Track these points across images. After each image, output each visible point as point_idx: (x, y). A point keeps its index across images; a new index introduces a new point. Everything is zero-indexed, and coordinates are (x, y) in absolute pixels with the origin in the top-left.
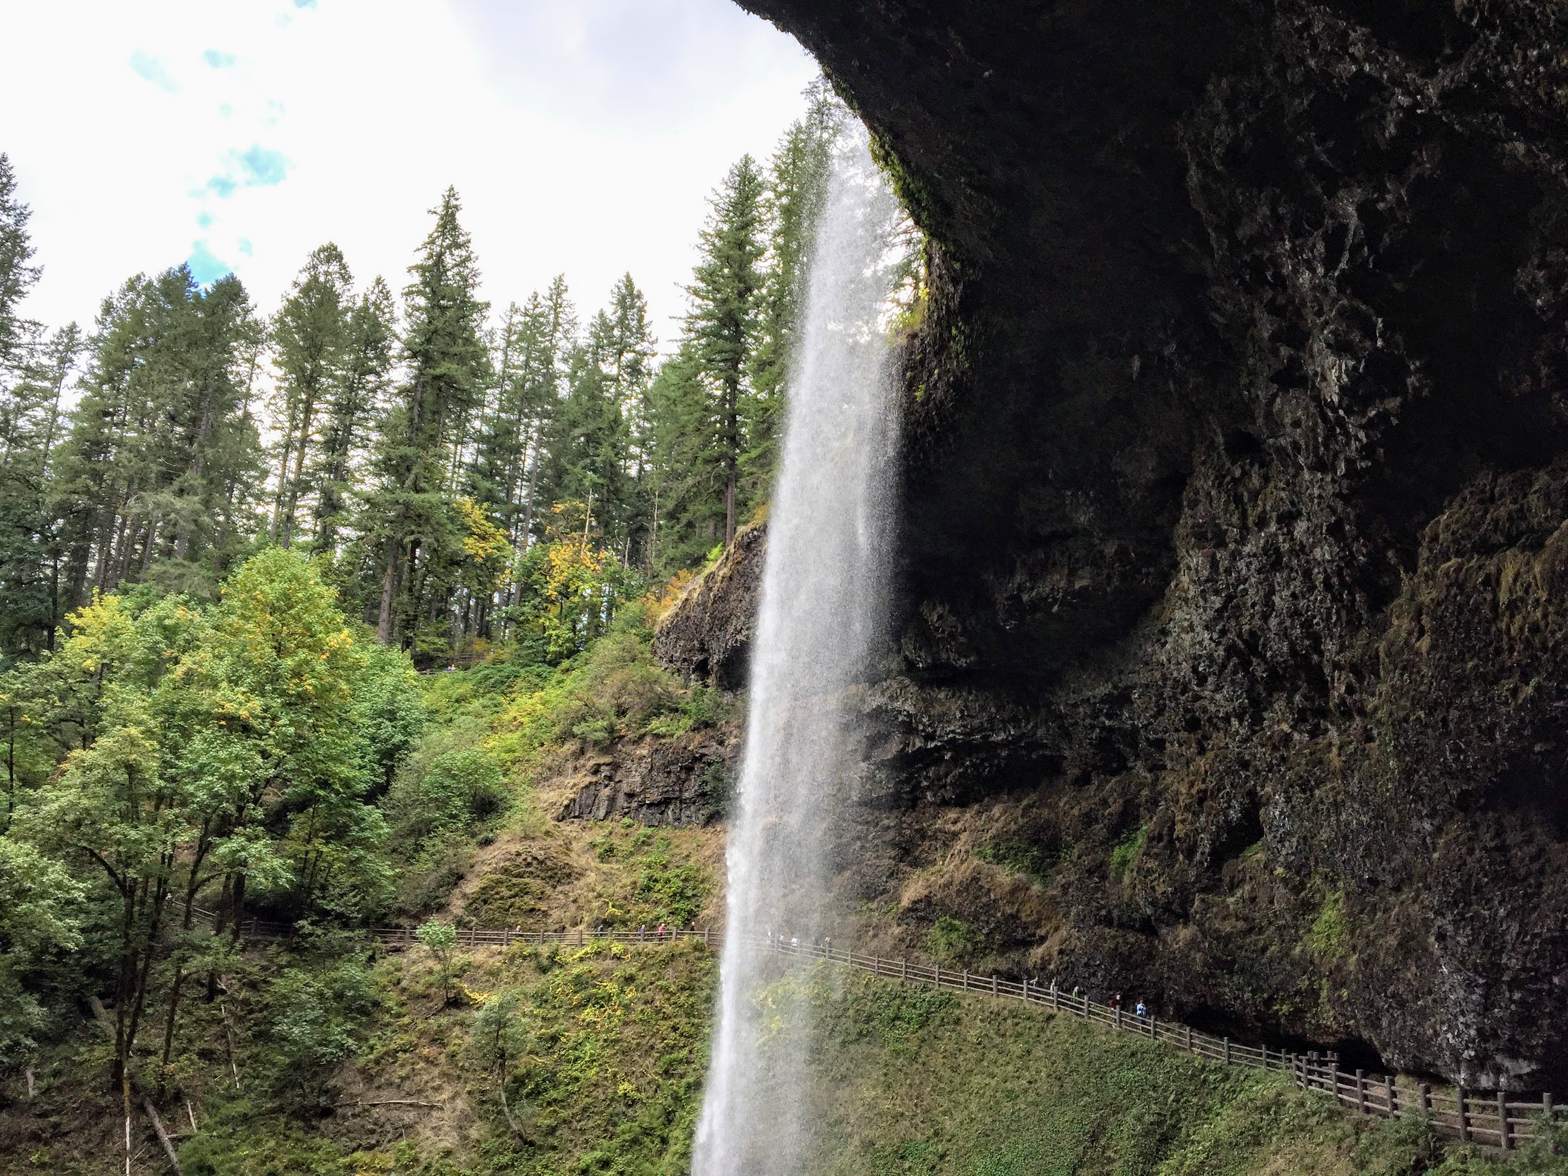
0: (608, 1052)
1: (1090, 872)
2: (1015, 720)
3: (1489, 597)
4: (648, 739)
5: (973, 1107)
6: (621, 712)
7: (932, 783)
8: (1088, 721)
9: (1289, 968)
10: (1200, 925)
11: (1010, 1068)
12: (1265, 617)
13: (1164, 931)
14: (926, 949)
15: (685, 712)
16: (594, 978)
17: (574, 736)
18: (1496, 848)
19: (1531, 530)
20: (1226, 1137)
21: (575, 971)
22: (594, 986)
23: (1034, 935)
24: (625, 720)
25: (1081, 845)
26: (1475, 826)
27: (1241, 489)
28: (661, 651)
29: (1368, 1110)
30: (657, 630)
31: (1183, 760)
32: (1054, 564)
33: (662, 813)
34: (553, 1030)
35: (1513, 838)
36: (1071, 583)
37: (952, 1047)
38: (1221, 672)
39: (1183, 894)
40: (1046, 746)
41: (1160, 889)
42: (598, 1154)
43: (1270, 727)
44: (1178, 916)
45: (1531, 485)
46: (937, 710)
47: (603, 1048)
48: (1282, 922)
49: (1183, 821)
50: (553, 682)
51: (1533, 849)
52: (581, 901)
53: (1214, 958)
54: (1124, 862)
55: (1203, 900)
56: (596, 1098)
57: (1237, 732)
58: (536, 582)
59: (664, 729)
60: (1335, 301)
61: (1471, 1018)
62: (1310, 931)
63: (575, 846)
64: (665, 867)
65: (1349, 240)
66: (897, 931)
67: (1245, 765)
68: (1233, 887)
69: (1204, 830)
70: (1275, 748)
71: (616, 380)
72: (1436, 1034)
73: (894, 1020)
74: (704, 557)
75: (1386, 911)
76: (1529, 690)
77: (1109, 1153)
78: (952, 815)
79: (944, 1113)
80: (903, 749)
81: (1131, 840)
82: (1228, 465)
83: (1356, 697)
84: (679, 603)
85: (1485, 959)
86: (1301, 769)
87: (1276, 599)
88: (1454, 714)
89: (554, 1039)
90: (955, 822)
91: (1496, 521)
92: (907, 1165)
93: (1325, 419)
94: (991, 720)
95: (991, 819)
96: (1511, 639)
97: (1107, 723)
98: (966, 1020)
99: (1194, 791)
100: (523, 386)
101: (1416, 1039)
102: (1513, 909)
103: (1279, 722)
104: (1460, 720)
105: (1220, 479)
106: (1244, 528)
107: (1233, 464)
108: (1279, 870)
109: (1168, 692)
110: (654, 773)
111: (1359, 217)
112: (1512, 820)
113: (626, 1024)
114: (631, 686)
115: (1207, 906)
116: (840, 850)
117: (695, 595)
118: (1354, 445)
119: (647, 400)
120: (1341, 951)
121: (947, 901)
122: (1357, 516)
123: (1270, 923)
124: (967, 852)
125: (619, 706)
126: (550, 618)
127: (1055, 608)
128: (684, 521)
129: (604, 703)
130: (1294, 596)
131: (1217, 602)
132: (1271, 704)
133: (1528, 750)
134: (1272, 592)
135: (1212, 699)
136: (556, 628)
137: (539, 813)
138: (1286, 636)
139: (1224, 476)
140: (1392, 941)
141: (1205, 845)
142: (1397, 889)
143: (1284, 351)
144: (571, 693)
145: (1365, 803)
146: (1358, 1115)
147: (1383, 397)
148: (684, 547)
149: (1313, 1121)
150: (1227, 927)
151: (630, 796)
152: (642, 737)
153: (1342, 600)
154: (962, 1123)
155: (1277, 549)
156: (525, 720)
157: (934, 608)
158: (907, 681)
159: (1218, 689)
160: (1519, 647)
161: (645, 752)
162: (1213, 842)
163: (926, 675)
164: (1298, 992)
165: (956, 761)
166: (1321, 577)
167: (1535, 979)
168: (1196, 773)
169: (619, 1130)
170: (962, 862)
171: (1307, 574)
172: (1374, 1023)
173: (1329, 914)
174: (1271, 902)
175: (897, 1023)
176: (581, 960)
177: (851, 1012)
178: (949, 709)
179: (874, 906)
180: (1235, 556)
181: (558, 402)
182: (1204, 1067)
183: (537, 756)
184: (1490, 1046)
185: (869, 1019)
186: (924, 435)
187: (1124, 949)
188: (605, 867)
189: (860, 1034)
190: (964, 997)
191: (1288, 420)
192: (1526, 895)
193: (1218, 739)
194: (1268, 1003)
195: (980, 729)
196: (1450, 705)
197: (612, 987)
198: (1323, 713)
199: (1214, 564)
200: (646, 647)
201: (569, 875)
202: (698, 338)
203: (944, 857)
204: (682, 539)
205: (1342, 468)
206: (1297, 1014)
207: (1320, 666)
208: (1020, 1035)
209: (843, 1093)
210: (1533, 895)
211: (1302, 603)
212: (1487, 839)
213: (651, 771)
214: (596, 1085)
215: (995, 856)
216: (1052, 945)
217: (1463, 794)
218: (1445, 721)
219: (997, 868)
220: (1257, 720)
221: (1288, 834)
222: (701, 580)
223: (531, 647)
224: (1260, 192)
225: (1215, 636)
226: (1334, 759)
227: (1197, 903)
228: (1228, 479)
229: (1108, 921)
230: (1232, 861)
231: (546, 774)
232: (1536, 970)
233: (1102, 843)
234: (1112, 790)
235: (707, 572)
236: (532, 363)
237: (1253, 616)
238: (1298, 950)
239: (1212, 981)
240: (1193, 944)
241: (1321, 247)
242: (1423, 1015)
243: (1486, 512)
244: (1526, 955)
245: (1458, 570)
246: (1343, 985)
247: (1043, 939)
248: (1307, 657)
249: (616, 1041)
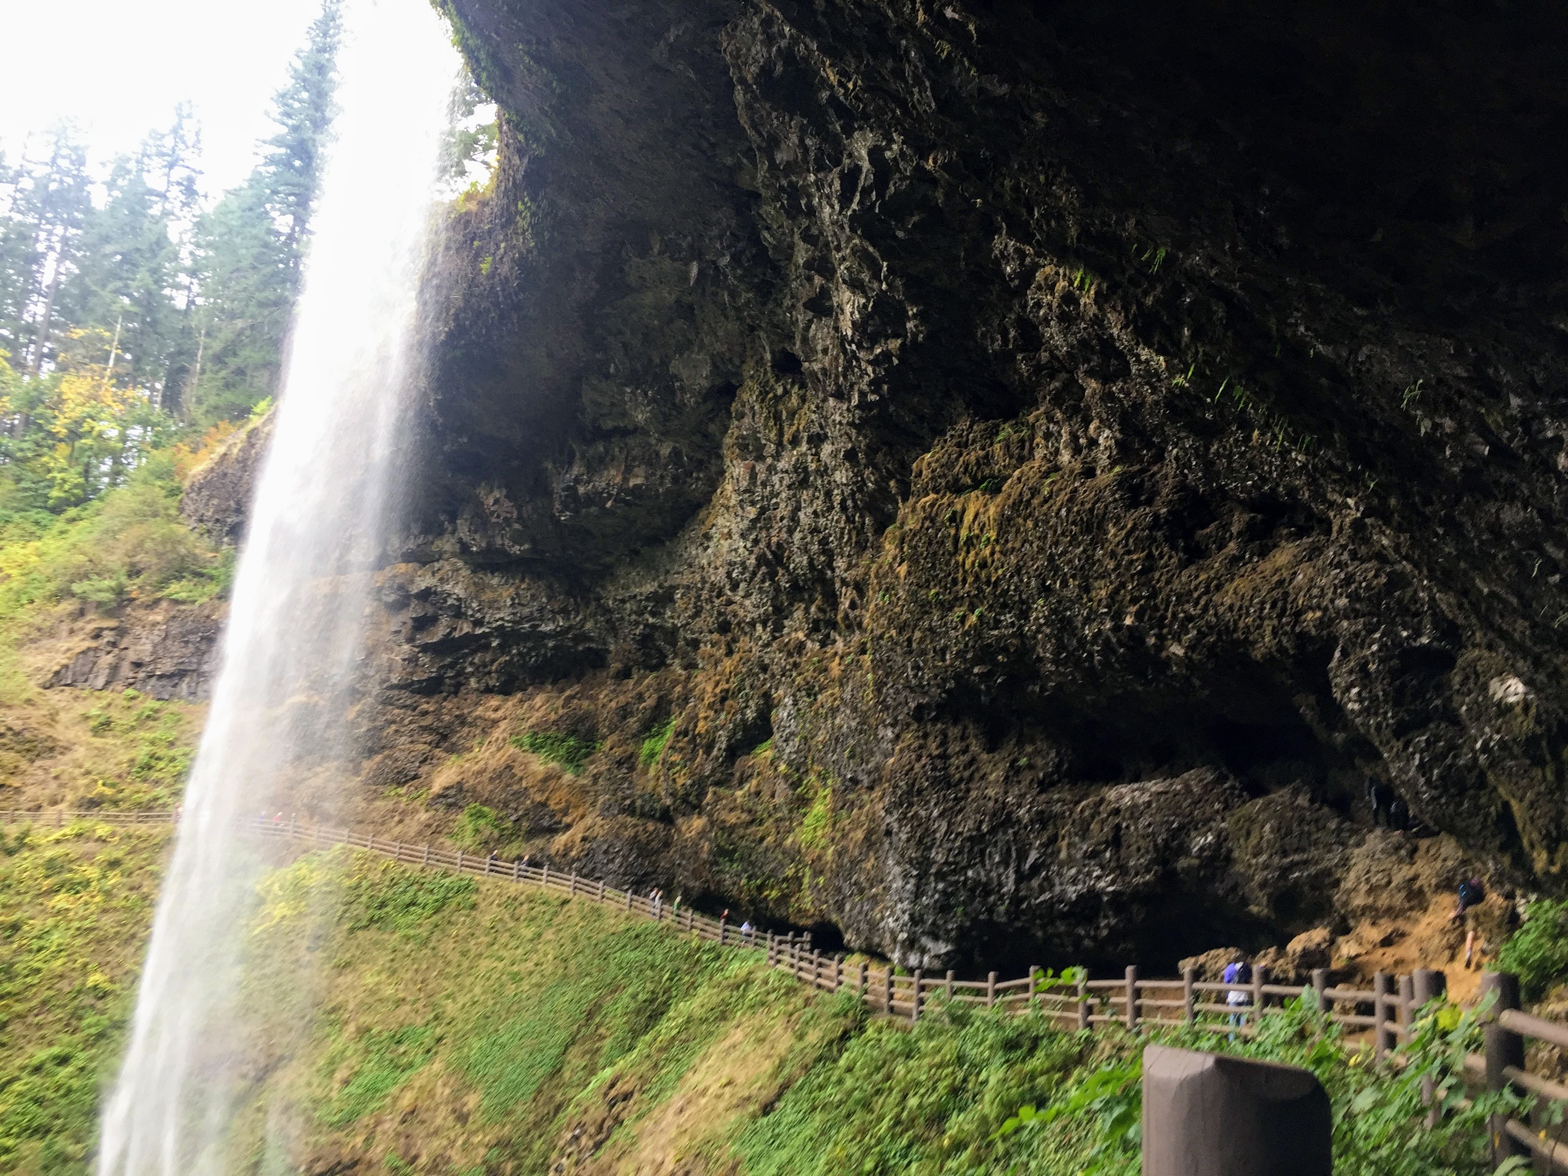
0: (79, 941)
1: (620, 763)
2: (564, 612)
3: (953, 532)
4: (164, 604)
5: (477, 990)
6: (134, 572)
7: (477, 669)
8: (634, 617)
9: (780, 857)
10: (710, 815)
11: (520, 951)
12: (791, 532)
13: (680, 821)
14: (451, 835)
15: (212, 578)
16: (71, 862)
17: (73, 595)
18: (939, 756)
19: (993, 477)
20: (698, 1013)
21: (48, 854)
22: (71, 871)
23: (560, 822)
24: (138, 581)
25: (614, 738)
26: (926, 736)
27: (781, 407)
28: (190, 508)
29: (819, 986)
30: (186, 484)
31: (713, 660)
32: (613, 459)
33: (175, 686)
34: (14, 918)
35: (954, 747)
36: (625, 480)
37: (463, 932)
38: (752, 579)
39: (700, 785)
40: (591, 639)
41: (680, 781)
42: (55, 1050)
43: (789, 634)
44: (694, 807)
45: (997, 434)
46: (488, 596)
47: (74, 937)
48: (779, 815)
49: (706, 718)
50: (55, 531)
51: (965, 758)
52: (65, 778)
53: (718, 846)
54: (652, 755)
55: (715, 793)
56: (59, 990)
57: (760, 638)
58: (41, 416)
59: (183, 595)
60: (849, 239)
61: (906, 905)
62: (801, 823)
63: (63, 717)
64: (172, 744)
65: (861, 183)
66: (423, 816)
67: (764, 668)
68: (741, 782)
69: (722, 727)
70: (790, 654)
71: (163, 196)
72: (882, 919)
73: (408, 906)
74: (249, 410)
75: (861, 808)
76: (973, 619)
77: (602, 1030)
78: (494, 702)
79: (448, 997)
80: (450, 633)
81: (660, 734)
82: (772, 381)
83: (857, 612)
84: (216, 457)
85: (919, 854)
86: (808, 675)
87: (801, 515)
88: (918, 634)
89: (15, 927)
90: (496, 710)
91: (966, 465)
92: (402, 1049)
93: (845, 352)
94: (541, 610)
95: (531, 708)
96: (965, 572)
97: (651, 620)
98: (483, 905)
99: (718, 690)
100: (46, 187)
101: (868, 922)
102: (945, 810)
103: (796, 630)
104: (922, 640)
105: (763, 394)
106: (780, 444)
107: (777, 381)
108: (782, 767)
109: (705, 594)
110: (169, 642)
111: (870, 163)
112: (954, 732)
113: (105, 911)
114: (148, 545)
115: (718, 798)
116: (375, 731)
117: (235, 451)
118: (866, 379)
119: (201, 226)
120: (823, 842)
121: (479, 788)
122: (867, 446)
123: (770, 816)
124: (504, 740)
125: (133, 565)
126: (58, 459)
127: (609, 504)
128: (232, 367)
129: (115, 560)
130: (815, 513)
131: (752, 512)
132: (791, 613)
133: (969, 671)
134: (798, 508)
135: (741, 604)
136: (62, 470)
137: (21, 678)
138: (807, 551)
139: (767, 393)
140: (860, 835)
141: (722, 743)
142: (871, 788)
143: (818, 280)
144: (74, 546)
145: (855, 710)
146: (811, 991)
147: (887, 338)
148: (229, 396)
149: (772, 997)
150: (732, 819)
151: (138, 665)
152: (157, 602)
153: (854, 522)
154: (464, 1006)
155: (806, 469)
156: (14, 572)
157: (491, 491)
158: (460, 564)
159: (747, 595)
160: (970, 579)
161: (159, 618)
162: (729, 739)
163: (481, 560)
164: (786, 879)
165: (503, 648)
166: (839, 498)
167: (954, 872)
168: (722, 674)
169: (84, 1023)
170: (499, 750)
171: (828, 494)
172: (840, 908)
173: (819, 808)
174: (773, 796)
175: (412, 909)
176: (58, 842)
177: (364, 899)
178: (501, 595)
179: (402, 790)
180: (771, 469)
181: (89, 211)
182: (699, 948)
183: (24, 615)
184: (919, 929)
185: (383, 905)
186: (488, 311)
187: (643, 837)
188: (98, 742)
189: (371, 920)
190: (484, 883)
191: (819, 348)
192: (955, 799)
193: (744, 642)
194: (760, 888)
195: (530, 618)
196: (916, 626)
197: (92, 872)
198: (834, 625)
199: (753, 476)
200: (173, 502)
201: (52, 749)
202: (265, 164)
203: (481, 744)
204: (228, 386)
205: (855, 400)
206: (784, 899)
207: (832, 581)
208: (533, 919)
209: (347, 979)
210: (962, 798)
211: (822, 521)
212: (933, 747)
213: (165, 639)
214: (61, 976)
215: (532, 745)
216: (576, 833)
217: (919, 707)
218: (909, 641)
219: (532, 757)
220: (778, 628)
221: (792, 734)
222: (243, 434)
223: (30, 489)
224: (791, 119)
225: (749, 545)
226: (835, 669)
227: (709, 796)
228: (771, 395)
229: (631, 811)
230: (744, 757)
231: (35, 634)
232: (956, 863)
233: (634, 736)
234: (649, 687)
235: (250, 426)
236: (60, 161)
237: (781, 529)
238: (789, 841)
239: (715, 869)
240: (702, 834)
241: (837, 185)
242: (875, 900)
243: (960, 455)
244: (950, 850)
245: (932, 505)
246: (821, 872)
247: (568, 827)
248: (822, 572)
249: (92, 929)
